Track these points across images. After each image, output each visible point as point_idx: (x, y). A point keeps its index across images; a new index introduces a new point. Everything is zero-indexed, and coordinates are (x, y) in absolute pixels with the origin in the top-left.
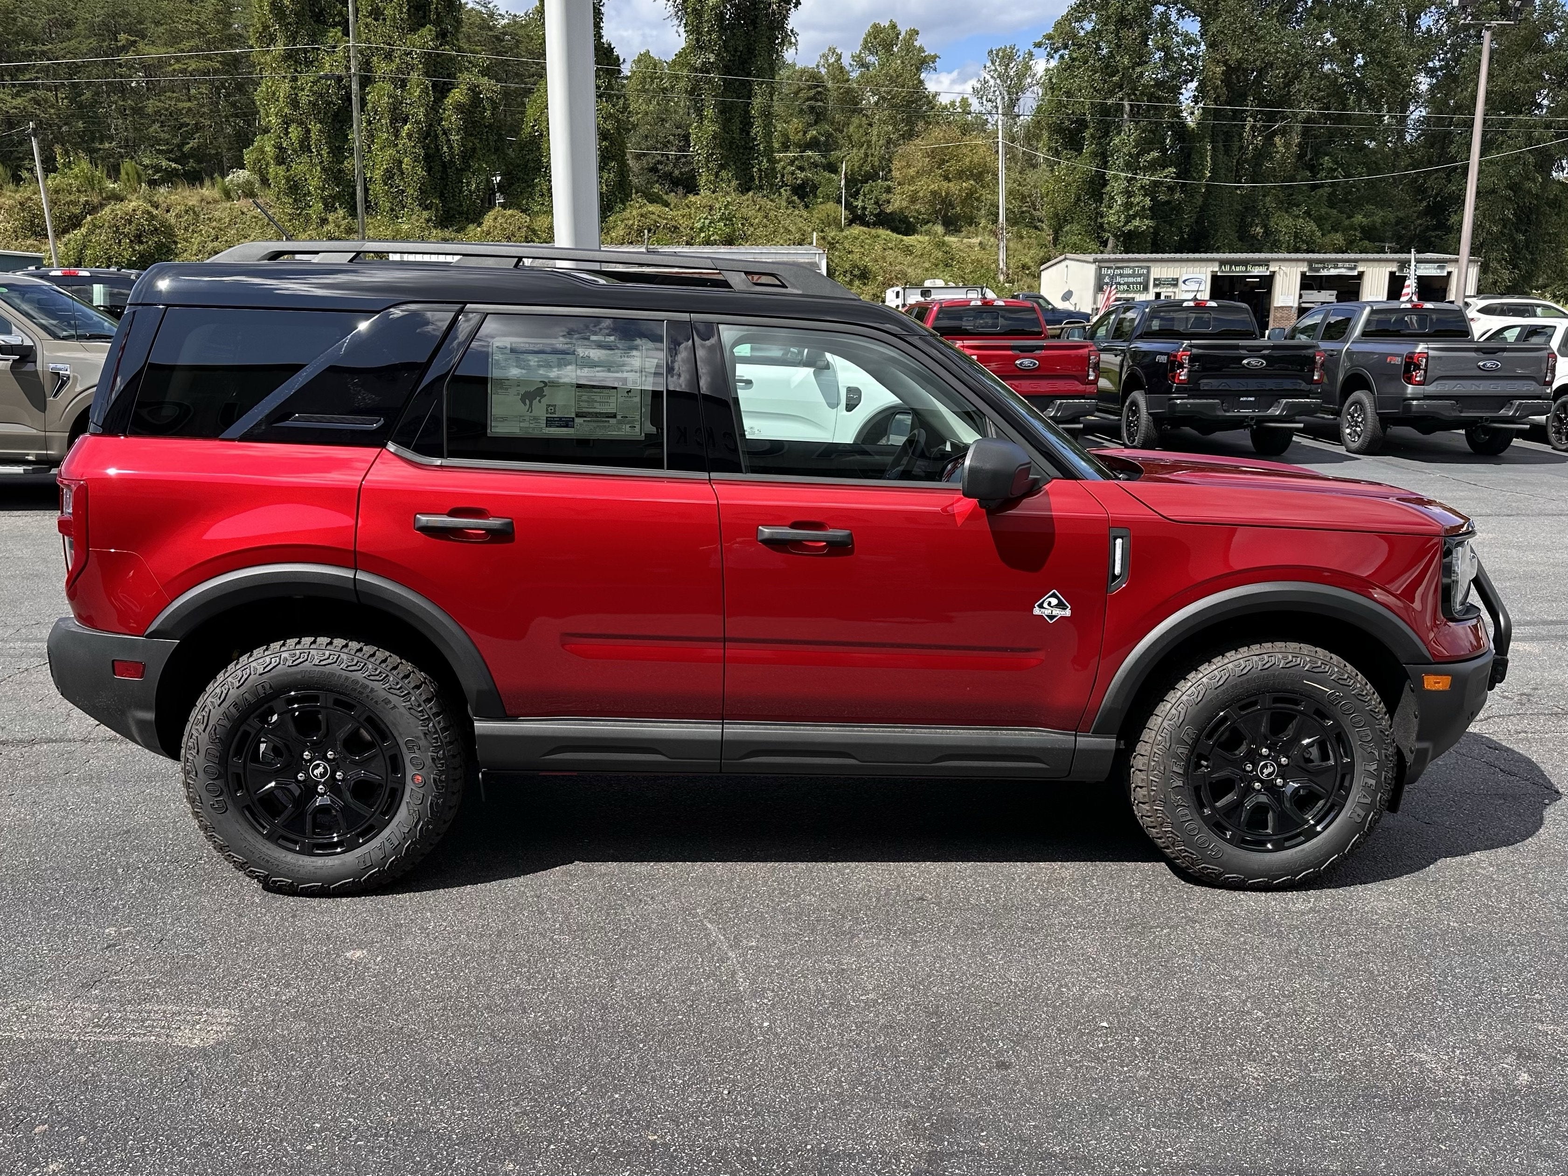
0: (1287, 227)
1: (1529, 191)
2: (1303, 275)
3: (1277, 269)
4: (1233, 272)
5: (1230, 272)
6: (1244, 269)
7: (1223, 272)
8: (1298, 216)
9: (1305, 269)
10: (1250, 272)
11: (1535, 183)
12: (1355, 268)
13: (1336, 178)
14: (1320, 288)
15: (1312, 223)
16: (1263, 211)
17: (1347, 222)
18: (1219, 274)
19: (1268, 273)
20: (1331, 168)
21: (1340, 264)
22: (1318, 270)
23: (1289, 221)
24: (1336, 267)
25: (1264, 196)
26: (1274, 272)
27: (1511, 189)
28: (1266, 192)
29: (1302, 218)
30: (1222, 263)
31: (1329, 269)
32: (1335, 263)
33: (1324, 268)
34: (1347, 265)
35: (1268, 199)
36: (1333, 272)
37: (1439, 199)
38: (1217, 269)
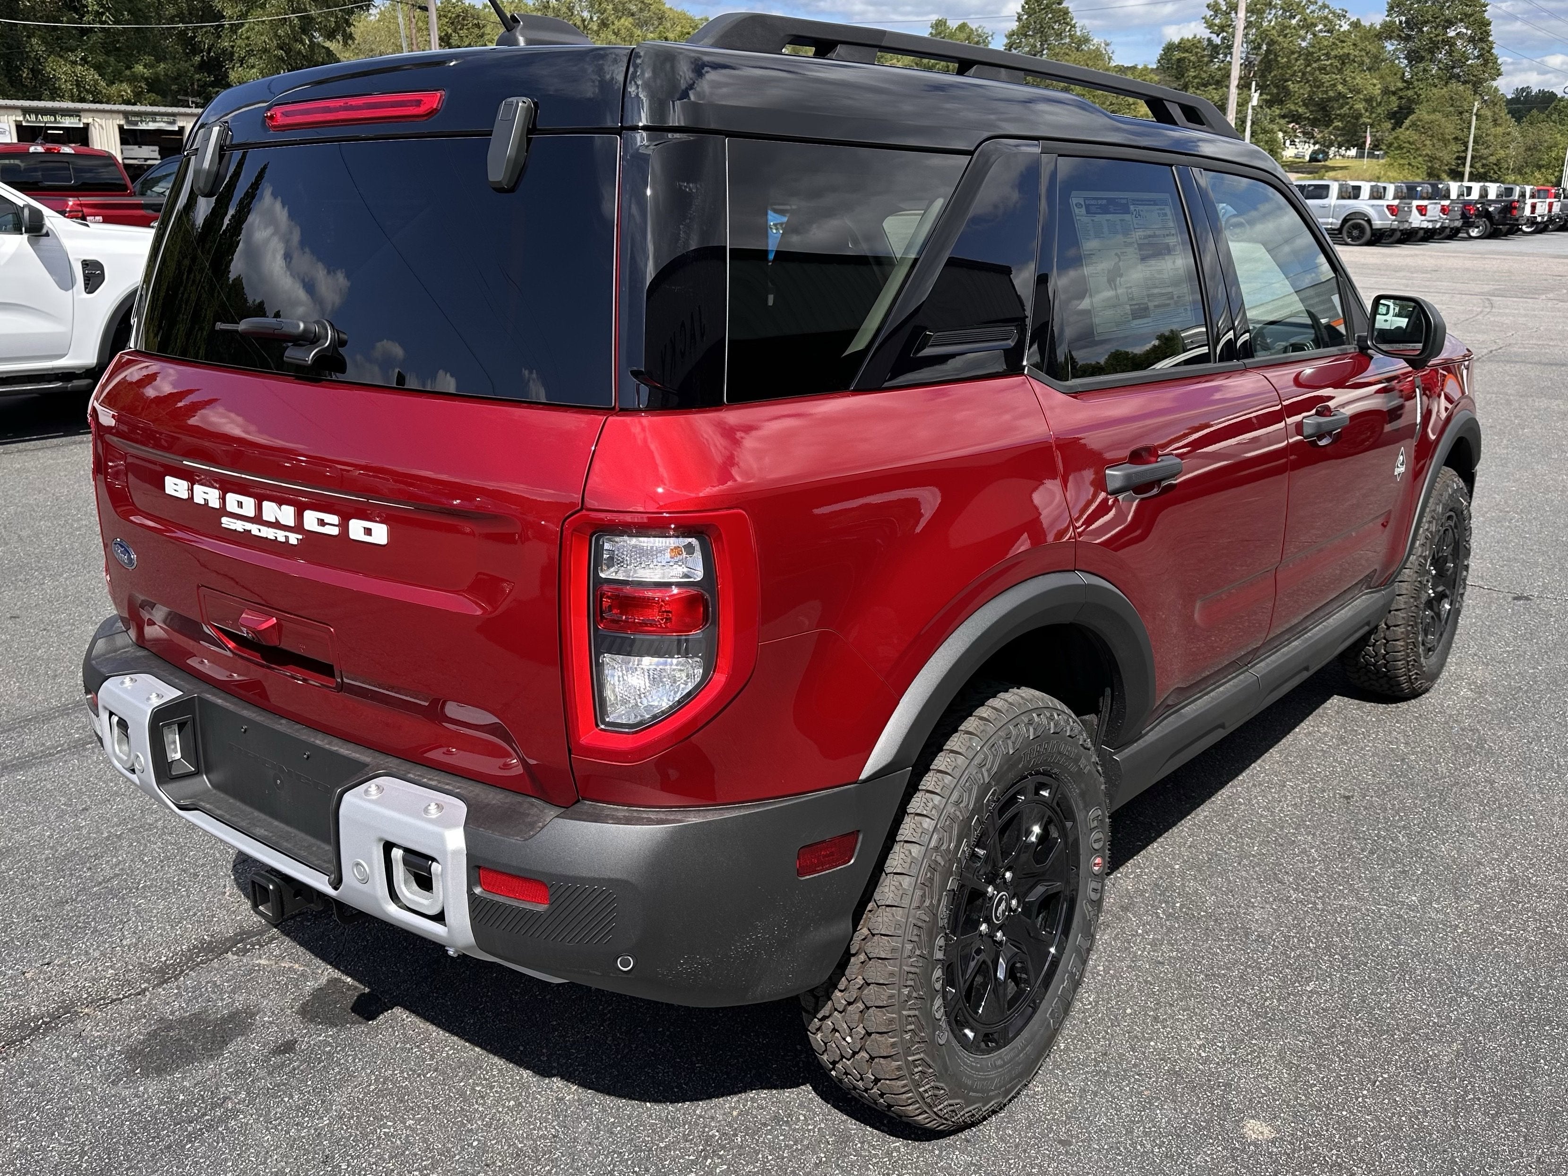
0: (65, 73)
1: (300, 52)
2: (121, 128)
3: (90, 120)
4: (40, 122)
5: (36, 122)
6: (52, 118)
7: (28, 121)
8: (74, 63)
9: (122, 122)
10: (59, 123)
11: (304, 45)
12: (173, 123)
13: (105, 22)
14: (140, 144)
15: (92, 71)
16: (33, 55)
17: (128, 72)
18: (24, 124)
19: (81, 126)
20: (97, 11)
21: (158, 118)
22: (136, 124)
23: (67, 68)
24: (154, 121)
25: (29, 37)
26: (88, 124)
27: (282, 49)
28: (31, 32)
29: (80, 65)
30: (26, 111)
31: (147, 123)
32: (153, 116)
33: (142, 121)
34: (165, 119)
35: (34, 41)
36: (152, 126)
37: (212, 54)
38: (21, 118)
